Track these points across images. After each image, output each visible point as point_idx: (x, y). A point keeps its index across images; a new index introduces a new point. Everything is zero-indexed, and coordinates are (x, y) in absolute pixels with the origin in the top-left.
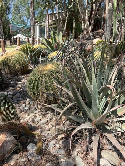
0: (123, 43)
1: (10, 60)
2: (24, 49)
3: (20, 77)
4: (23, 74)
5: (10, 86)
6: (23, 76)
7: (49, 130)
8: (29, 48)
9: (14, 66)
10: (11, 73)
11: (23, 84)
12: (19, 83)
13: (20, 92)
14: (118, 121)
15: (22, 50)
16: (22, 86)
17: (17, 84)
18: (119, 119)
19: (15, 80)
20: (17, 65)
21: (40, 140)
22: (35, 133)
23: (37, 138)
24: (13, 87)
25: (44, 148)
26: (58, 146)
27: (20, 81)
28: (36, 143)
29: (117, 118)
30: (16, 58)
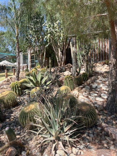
0: (85, 74)
1: (5, 98)
2: (13, 86)
3: (12, 109)
4: (14, 106)
5: (6, 118)
6: (14, 109)
7: (32, 144)
8: (17, 85)
9: (8, 102)
10: (5, 107)
11: (15, 116)
12: (12, 115)
13: (14, 122)
14: (65, 135)
15: (12, 87)
16: (14, 118)
17: (11, 116)
18: (65, 134)
19: (8, 112)
20: (10, 102)
21: (28, 149)
22: (25, 146)
23: (26, 148)
24: (8, 118)
25: (30, 153)
26: (36, 151)
27: (13, 114)
28: (26, 151)
29: (64, 133)
30: (9, 97)
